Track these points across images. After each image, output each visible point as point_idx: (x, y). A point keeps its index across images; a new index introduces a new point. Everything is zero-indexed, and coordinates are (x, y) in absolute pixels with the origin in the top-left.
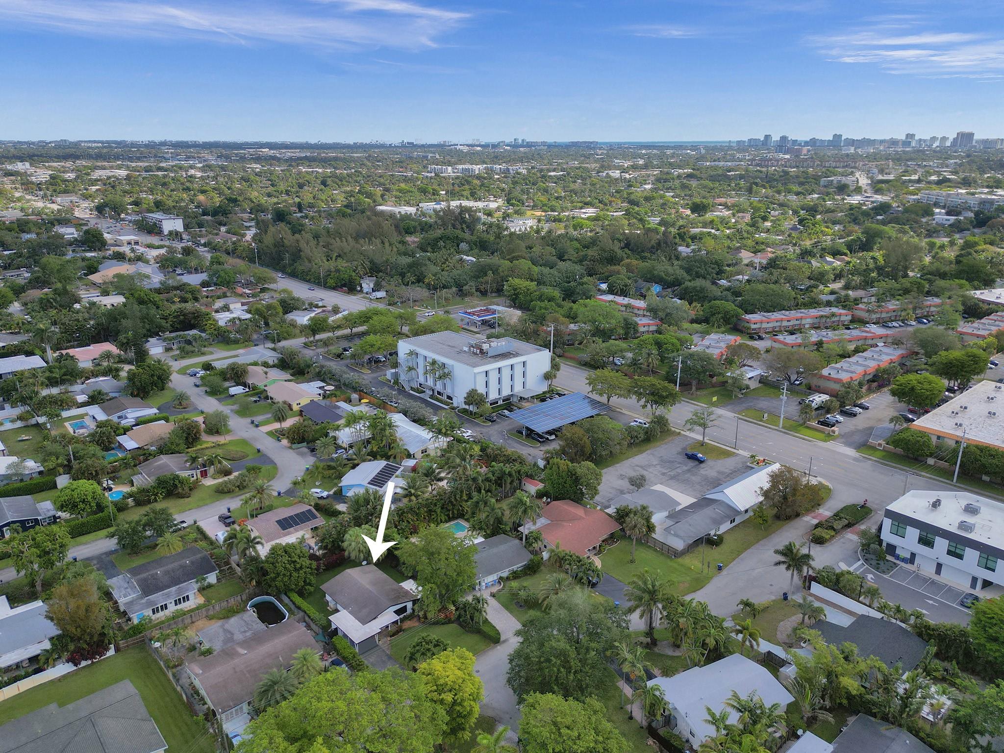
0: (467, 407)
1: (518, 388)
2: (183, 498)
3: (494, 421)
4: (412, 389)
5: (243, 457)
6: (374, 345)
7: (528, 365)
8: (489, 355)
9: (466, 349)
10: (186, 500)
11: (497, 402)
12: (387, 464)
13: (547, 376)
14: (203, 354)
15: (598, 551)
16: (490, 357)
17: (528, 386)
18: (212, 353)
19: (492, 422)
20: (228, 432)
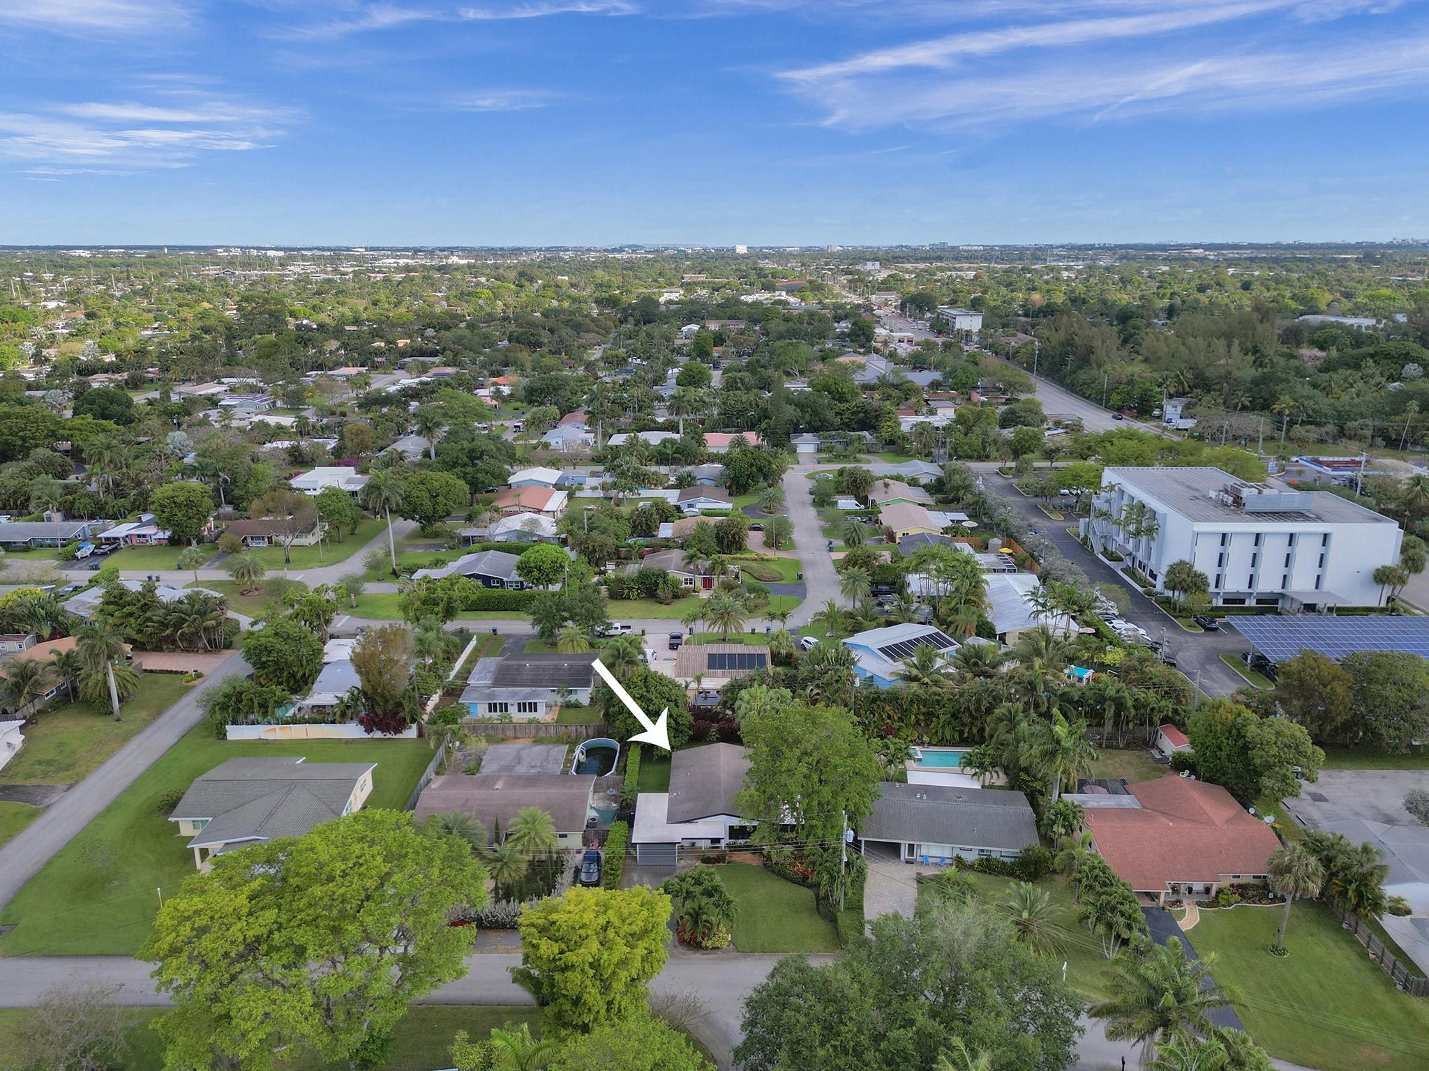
0: (1169, 593)
1: (1301, 585)
2: (661, 603)
3: (1215, 629)
4: (1105, 552)
5: (774, 579)
6: (1081, 477)
7: (1333, 542)
8: (1247, 508)
9: (1213, 494)
10: (663, 607)
11: (1243, 601)
12: (937, 634)
13: (1382, 577)
14: (858, 461)
15: (1212, 900)
16: (1247, 513)
17: (1326, 585)
18: (870, 462)
19: (1207, 629)
20: (792, 546)
